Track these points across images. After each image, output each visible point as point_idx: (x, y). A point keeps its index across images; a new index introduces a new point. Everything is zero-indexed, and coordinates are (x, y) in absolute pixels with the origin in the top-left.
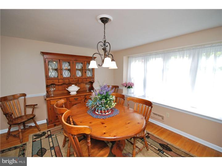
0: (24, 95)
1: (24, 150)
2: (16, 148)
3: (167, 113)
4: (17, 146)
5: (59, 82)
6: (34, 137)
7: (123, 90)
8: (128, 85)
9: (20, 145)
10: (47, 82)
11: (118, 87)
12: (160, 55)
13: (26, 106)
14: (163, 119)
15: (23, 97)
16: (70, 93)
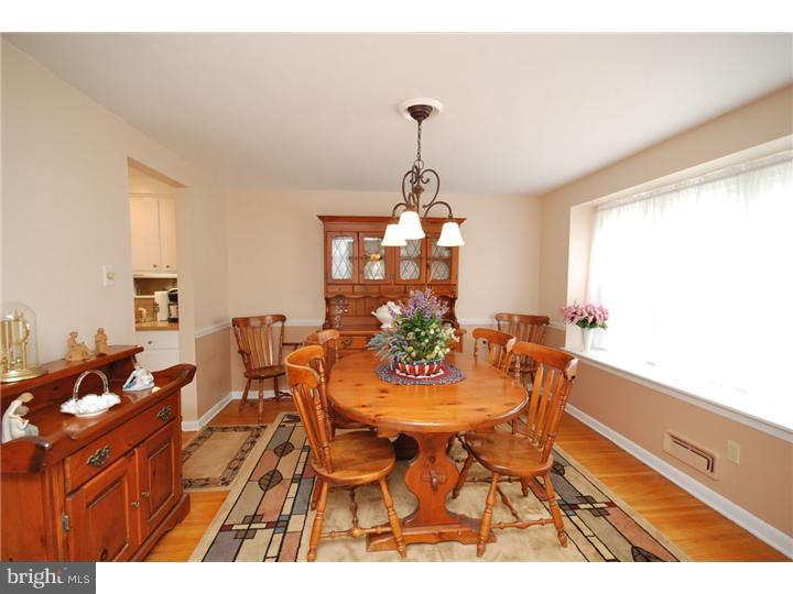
0: (282, 318)
1: (258, 436)
2: (247, 429)
3: (731, 443)
4: (250, 425)
5: (353, 294)
6: (286, 419)
7: (564, 333)
8: (579, 313)
9: (256, 426)
10: (326, 291)
11: (545, 320)
12: (717, 183)
13: (284, 344)
14: (711, 466)
15: (279, 324)
16: (381, 324)
